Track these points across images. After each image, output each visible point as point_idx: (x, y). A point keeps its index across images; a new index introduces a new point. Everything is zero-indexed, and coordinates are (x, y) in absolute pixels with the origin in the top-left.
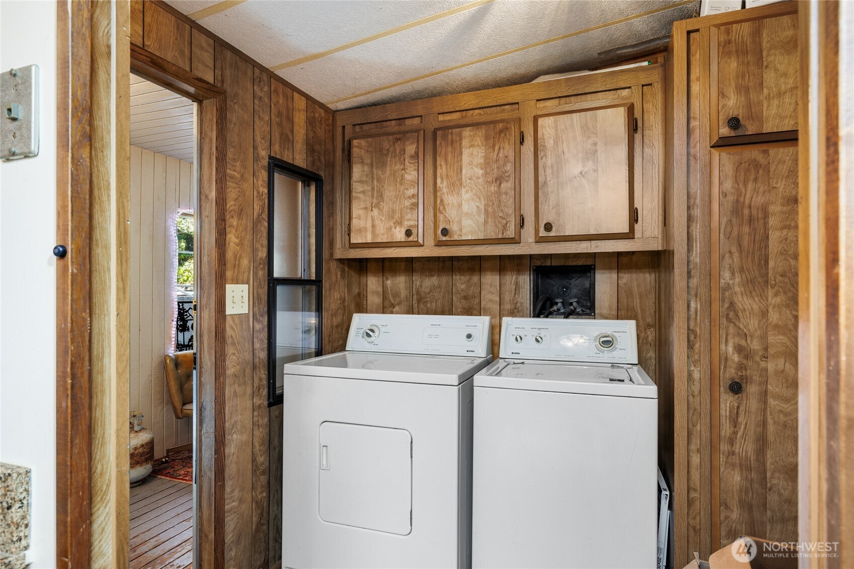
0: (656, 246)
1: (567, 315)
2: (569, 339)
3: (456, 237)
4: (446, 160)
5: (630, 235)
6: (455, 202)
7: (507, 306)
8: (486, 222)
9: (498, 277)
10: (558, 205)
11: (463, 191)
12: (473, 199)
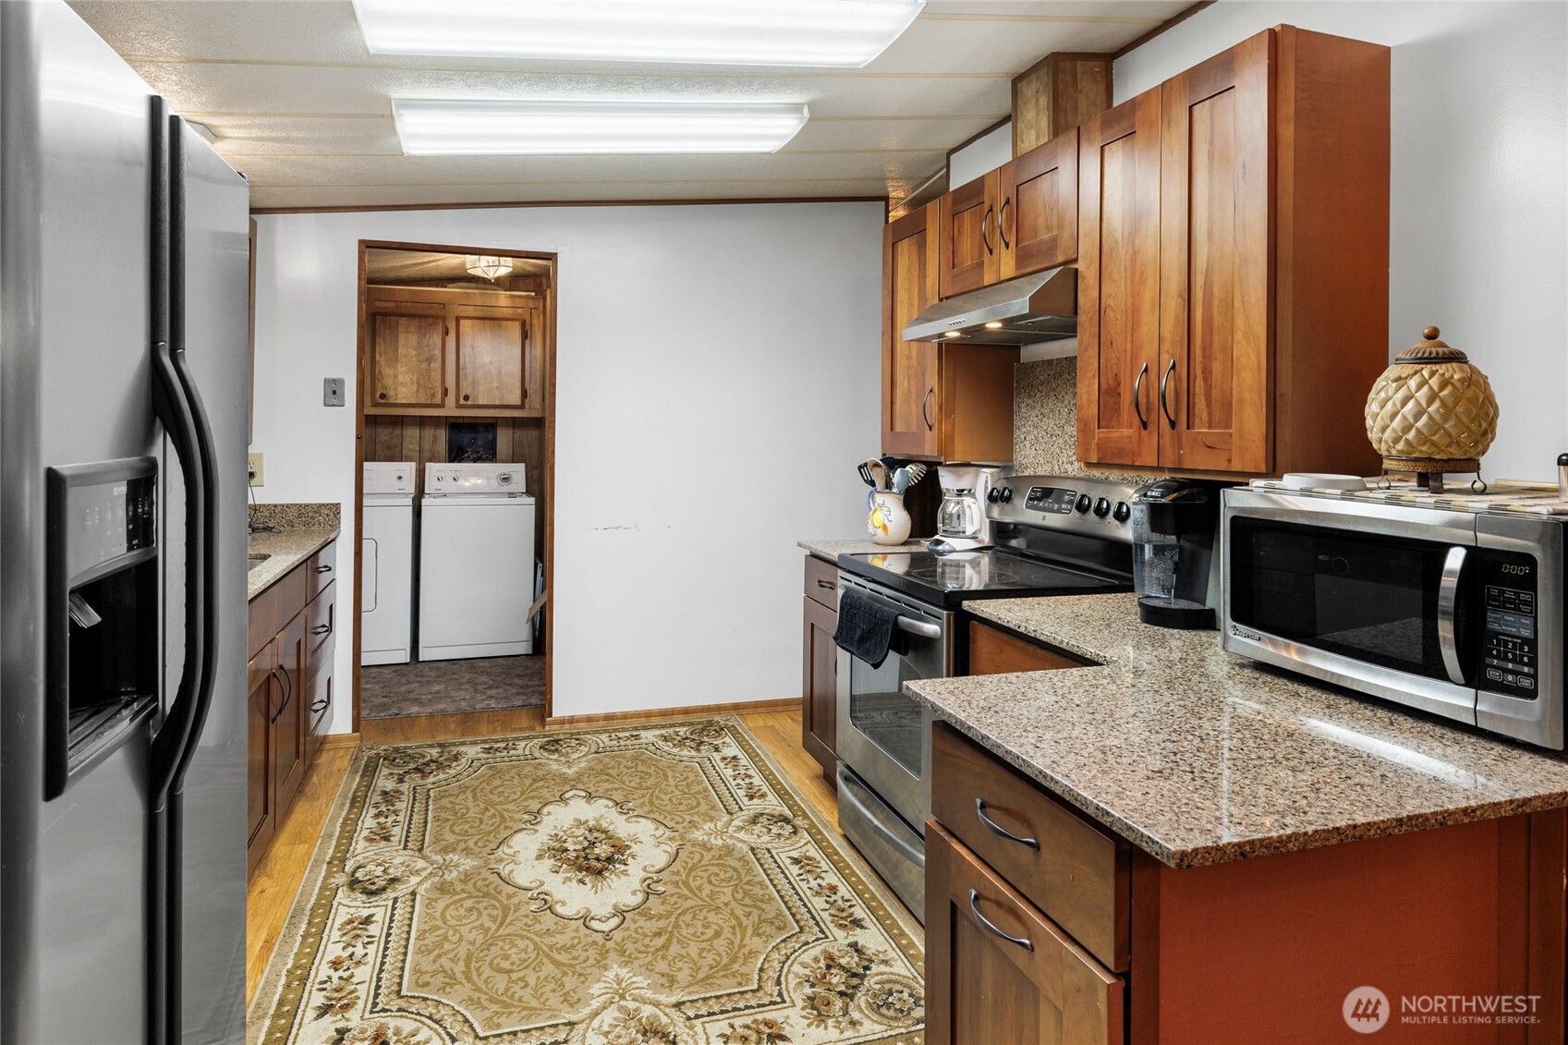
0: (536, 414)
1: (475, 461)
2: (466, 480)
3: (392, 401)
4: (384, 340)
5: (522, 407)
6: (392, 373)
7: (426, 455)
8: (418, 390)
9: (418, 431)
10: (474, 382)
11: (399, 366)
12: (407, 373)
